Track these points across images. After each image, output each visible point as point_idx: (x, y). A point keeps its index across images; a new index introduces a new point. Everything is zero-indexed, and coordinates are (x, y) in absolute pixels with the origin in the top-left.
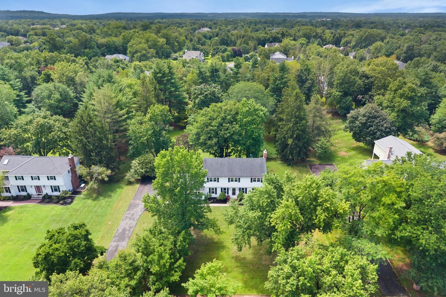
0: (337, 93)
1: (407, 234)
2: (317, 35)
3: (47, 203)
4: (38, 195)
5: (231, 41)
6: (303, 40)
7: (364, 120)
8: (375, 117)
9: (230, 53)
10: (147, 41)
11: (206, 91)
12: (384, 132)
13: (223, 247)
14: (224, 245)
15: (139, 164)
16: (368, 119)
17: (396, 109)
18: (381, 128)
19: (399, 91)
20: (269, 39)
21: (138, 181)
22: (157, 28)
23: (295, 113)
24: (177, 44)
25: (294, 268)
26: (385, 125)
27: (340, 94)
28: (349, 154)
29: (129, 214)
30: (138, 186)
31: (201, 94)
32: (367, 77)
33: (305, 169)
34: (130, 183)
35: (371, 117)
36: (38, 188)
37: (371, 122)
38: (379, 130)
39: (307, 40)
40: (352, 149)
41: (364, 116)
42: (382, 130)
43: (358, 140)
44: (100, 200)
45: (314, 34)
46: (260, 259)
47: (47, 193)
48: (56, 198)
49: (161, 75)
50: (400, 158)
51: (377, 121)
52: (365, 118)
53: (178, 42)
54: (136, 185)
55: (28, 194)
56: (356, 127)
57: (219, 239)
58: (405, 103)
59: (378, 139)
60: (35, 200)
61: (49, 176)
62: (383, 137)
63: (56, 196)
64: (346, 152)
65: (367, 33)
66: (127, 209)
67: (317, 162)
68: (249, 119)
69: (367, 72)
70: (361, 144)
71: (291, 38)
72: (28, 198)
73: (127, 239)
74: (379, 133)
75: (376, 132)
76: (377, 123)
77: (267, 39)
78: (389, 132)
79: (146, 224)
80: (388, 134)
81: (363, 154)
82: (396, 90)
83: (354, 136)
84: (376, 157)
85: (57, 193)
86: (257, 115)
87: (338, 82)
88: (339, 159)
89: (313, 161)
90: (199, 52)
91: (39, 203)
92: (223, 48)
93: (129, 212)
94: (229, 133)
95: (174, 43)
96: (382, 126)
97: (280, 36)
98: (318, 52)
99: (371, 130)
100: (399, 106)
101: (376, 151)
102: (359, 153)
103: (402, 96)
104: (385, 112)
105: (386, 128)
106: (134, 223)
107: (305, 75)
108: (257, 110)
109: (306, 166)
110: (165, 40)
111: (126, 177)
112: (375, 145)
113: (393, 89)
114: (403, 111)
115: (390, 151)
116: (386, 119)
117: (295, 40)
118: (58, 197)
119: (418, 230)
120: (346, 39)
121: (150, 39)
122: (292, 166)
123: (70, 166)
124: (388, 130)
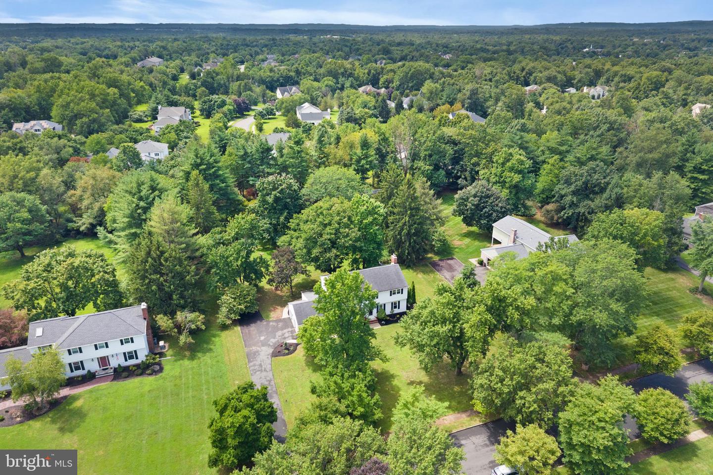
0: (427, 167)
1: (582, 317)
2: (346, 72)
3: (126, 377)
4: (103, 370)
5: (220, 85)
6: (329, 81)
7: (476, 201)
8: (488, 197)
9: (231, 108)
10: (93, 96)
11: (281, 185)
12: (500, 212)
13: (393, 376)
14: (392, 373)
15: (235, 299)
16: (481, 200)
17: (507, 185)
18: (496, 208)
19: (508, 164)
20: (278, 80)
21: (235, 322)
22: (90, 68)
23: (409, 205)
24: (133, 95)
25: (504, 370)
26: (500, 205)
27: (431, 168)
28: (464, 242)
29: (255, 365)
30: (238, 329)
31: (274, 189)
32: (455, 143)
33: (428, 269)
34: (224, 327)
35: (485, 197)
36: (103, 361)
37: (484, 203)
38: (494, 211)
39: (334, 80)
40: (465, 236)
41: (475, 196)
42: (497, 211)
43: (469, 224)
44: (199, 358)
45: (342, 70)
46: (437, 378)
47: (119, 365)
48: (135, 368)
49: (204, 167)
50: (543, 243)
51: (490, 201)
52: (477, 198)
53: (133, 91)
54: (235, 328)
55: (89, 371)
56: (467, 210)
57: (383, 369)
58: (517, 178)
59: (495, 221)
60: (103, 378)
61: (123, 339)
62: (500, 218)
63: (134, 366)
64: (459, 240)
65: (413, 70)
66: (247, 360)
67: (436, 258)
68: (370, 219)
69: (454, 137)
70: (474, 229)
71: (311, 78)
72: (90, 377)
73: (275, 395)
74: (494, 214)
75: (492, 214)
76: (491, 203)
77: (275, 79)
78: (504, 212)
79: (285, 373)
80: (504, 214)
81: (479, 240)
82: (503, 164)
83: (464, 220)
84: (497, 242)
85: (133, 362)
86: (376, 213)
87: (427, 153)
88: (457, 250)
89: (431, 258)
90: (183, 108)
91: (112, 380)
92: (220, 100)
93: (251, 364)
94: (350, 240)
95: (129, 94)
96: (497, 205)
97: (293, 74)
98: (365, 102)
99: (485, 213)
100: (511, 181)
101: (495, 235)
102: (475, 240)
103: (512, 169)
104: (496, 189)
105: (501, 208)
106: (270, 375)
107: (384, 147)
108: (376, 207)
109: (427, 265)
110: (116, 90)
111: (218, 321)
112: (494, 229)
113: (501, 161)
114: (516, 186)
115: (515, 235)
116: (499, 197)
117: (316, 80)
118: (138, 366)
119: (590, 311)
120: (385, 77)
121: (97, 92)
122: (412, 269)
123: (145, 319)
124: (503, 209)
